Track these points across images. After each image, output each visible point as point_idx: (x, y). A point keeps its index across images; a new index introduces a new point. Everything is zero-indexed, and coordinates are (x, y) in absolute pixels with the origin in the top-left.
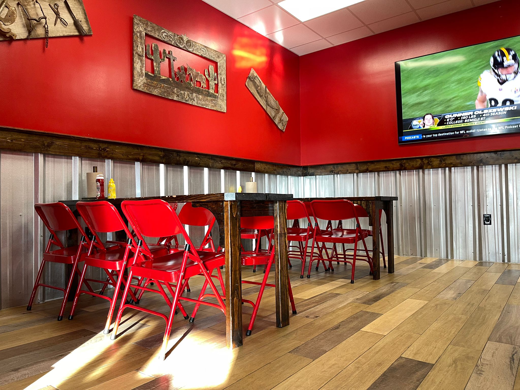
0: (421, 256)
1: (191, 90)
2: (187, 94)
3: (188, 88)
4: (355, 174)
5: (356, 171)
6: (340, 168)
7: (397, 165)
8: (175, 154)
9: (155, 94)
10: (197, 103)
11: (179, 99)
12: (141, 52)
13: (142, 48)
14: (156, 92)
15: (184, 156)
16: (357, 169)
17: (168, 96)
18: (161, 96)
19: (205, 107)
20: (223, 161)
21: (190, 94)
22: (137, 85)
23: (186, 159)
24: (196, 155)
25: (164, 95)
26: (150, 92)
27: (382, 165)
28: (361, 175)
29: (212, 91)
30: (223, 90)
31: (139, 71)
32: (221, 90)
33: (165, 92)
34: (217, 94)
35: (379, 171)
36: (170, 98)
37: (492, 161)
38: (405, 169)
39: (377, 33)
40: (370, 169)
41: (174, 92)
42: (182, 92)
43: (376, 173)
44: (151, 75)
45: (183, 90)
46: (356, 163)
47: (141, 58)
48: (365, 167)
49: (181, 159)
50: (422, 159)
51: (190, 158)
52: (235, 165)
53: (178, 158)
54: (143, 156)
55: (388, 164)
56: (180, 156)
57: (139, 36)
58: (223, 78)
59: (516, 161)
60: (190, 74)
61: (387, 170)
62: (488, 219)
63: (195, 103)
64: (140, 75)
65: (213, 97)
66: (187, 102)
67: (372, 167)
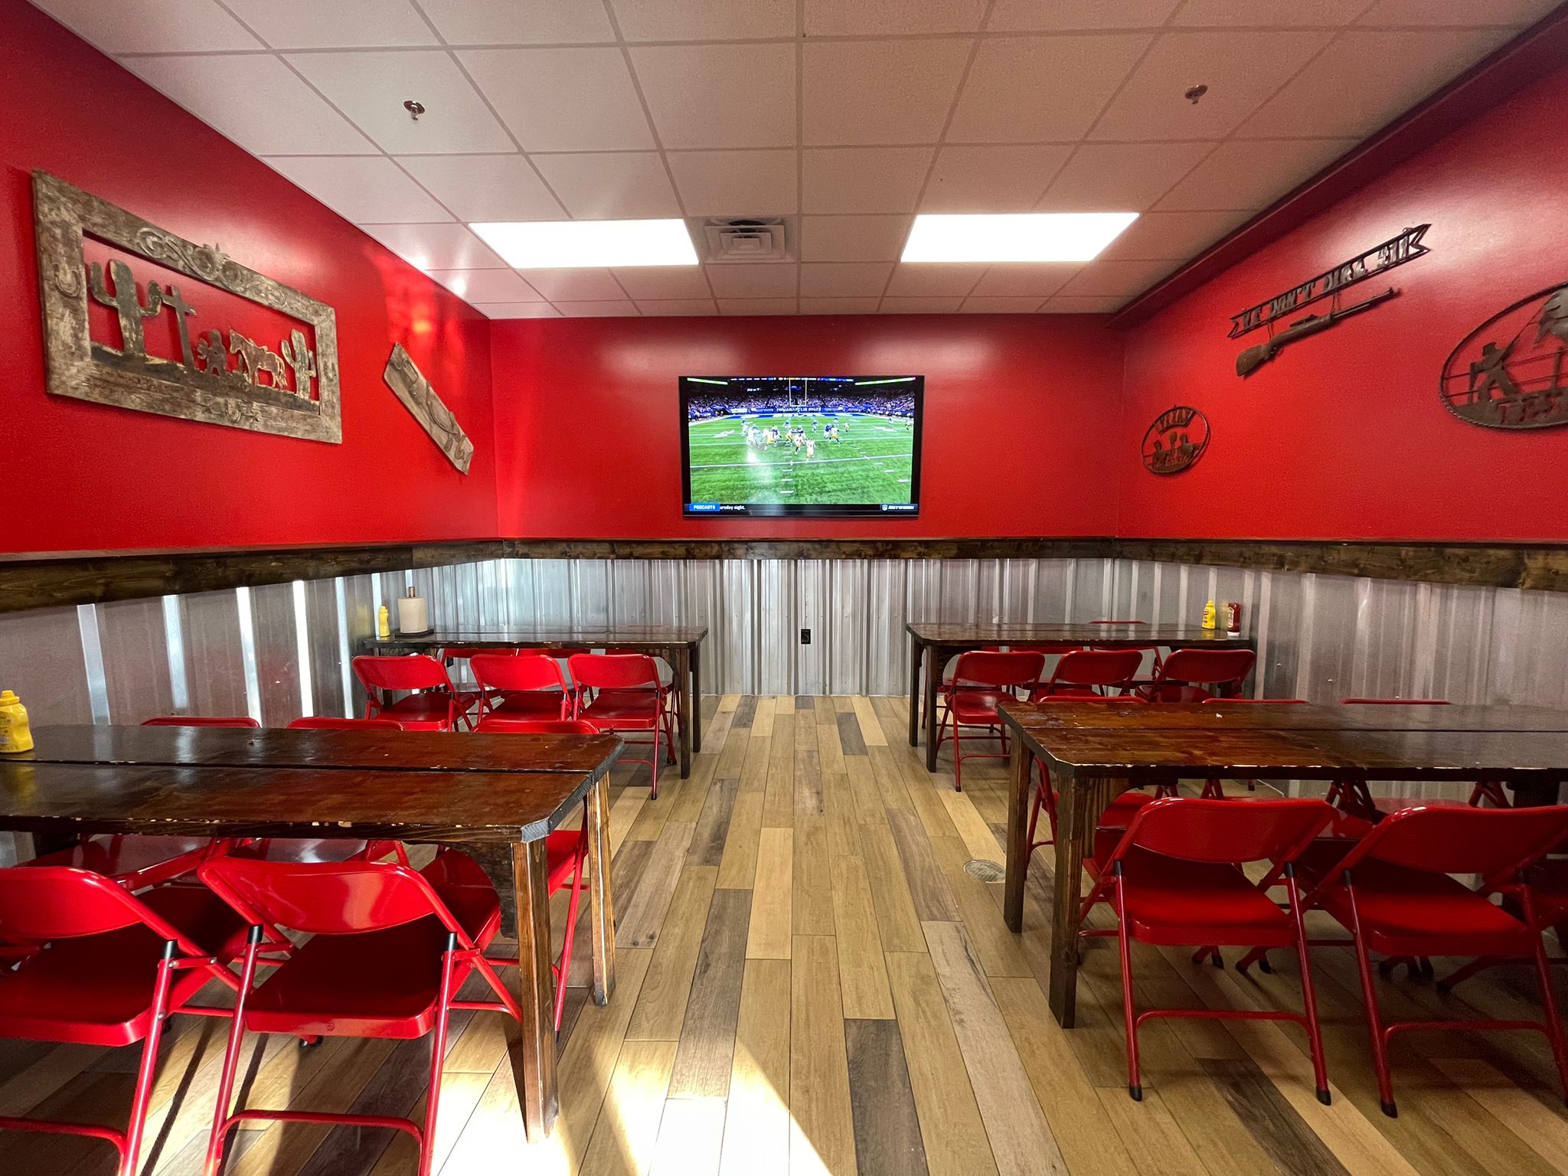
0: (717, 692)
1: (244, 392)
2: (234, 405)
3: (236, 389)
4: (609, 561)
5: (612, 556)
6: (580, 548)
7: (682, 550)
8: (210, 564)
9: (132, 406)
10: (266, 425)
11: (213, 418)
12: (70, 285)
13: (76, 276)
14: (134, 401)
15: (237, 564)
16: (613, 552)
17: (174, 411)
18: (152, 411)
19: (286, 434)
20: (341, 558)
21: (245, 403)
22: (63, 383)
23: (243, 571)
24: (271, 557)
25: (164, 410)
26: (114, 401)
27: (657, 550)
28: (618, 563)
29: (303, 395)
30: (333, 393)
31: (69, 340)
32: (326, 393)
33: (164, 400)
34: (317, 403)
35: (650, 558)
36: (183, 417)
37: (814, 554)
38: (694, 558)
39: (646, 314)
40: (636, 554)
41: (194, 401)
42: (221, 400)
43: (647, 562)
44: (113, 352)
45: (222, 395)
46: (611, 543)
47: (74, 302)
48: (627, 550)
49: (231, 573)
50: (720, 543)
51: (255, 567)
52: (368, 561)
53: (220, 571)
54: (107, 585)
55: (666, 548)
56: (226, 566)
57: (59, 237)
58: (330, 365)
59: (844, 556)
60: (239, 352)
61: (665, 556)
62: (806, 636)
63: (258, 427)
64: (73, 354)
65: (308, 410)
66: (236, 426)
67: (639, 550)
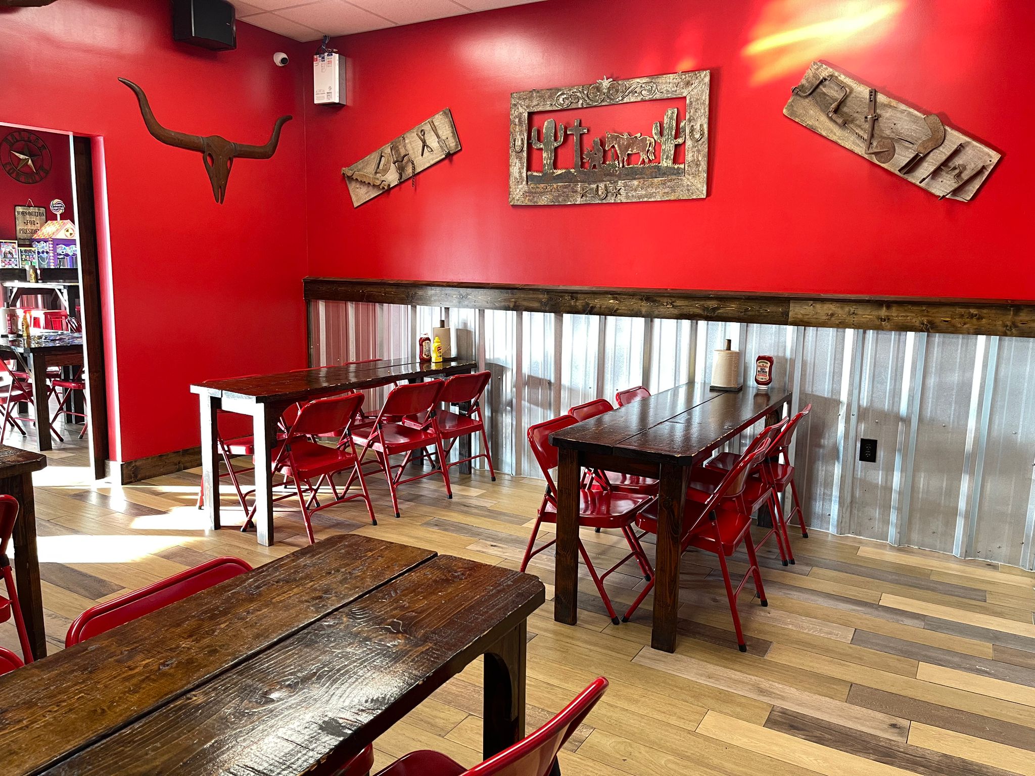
1: (616, 175)
2: (603, 187)
3: (611, 175)
8: (567, 297)
9: (543, 203)
10: (627, 197)
11: (588, 200)
12: (519, 146)
13: (522, 140)
14: (544, 200)
15: (585, 299)
17: (565, 201)
18: (552, 204)
19: (645, 199)
20: (679, 303)
21: (612, 183)
22: (514, 198)
23: (588, 304)
24: (610, 296)
25: (559, 202)
26: (534, 202)
29: (666, 163)
30: (699, 151)
31: (517, 175)
32: (690, 155)
33: (559, 196)
34: (682, 166)
36: (569, 203)
41: (576, 192)
42: (594, 186)
44: (538, 174)
45: (594, 182)
47: (520, 154)
49: (579, 304)
51: (597, 302)
52: (714, 309)
53: (572, 303)
54: (515, 302)
56: (577, 299)
57: (517, 123)
58: (697, 127)
60: (613, 147)
63: (622, 198)
64: (518, 182)
65: (673, 174)
66: (604, 201)
